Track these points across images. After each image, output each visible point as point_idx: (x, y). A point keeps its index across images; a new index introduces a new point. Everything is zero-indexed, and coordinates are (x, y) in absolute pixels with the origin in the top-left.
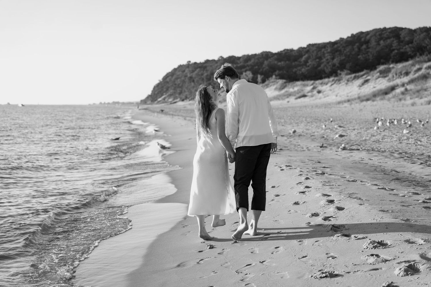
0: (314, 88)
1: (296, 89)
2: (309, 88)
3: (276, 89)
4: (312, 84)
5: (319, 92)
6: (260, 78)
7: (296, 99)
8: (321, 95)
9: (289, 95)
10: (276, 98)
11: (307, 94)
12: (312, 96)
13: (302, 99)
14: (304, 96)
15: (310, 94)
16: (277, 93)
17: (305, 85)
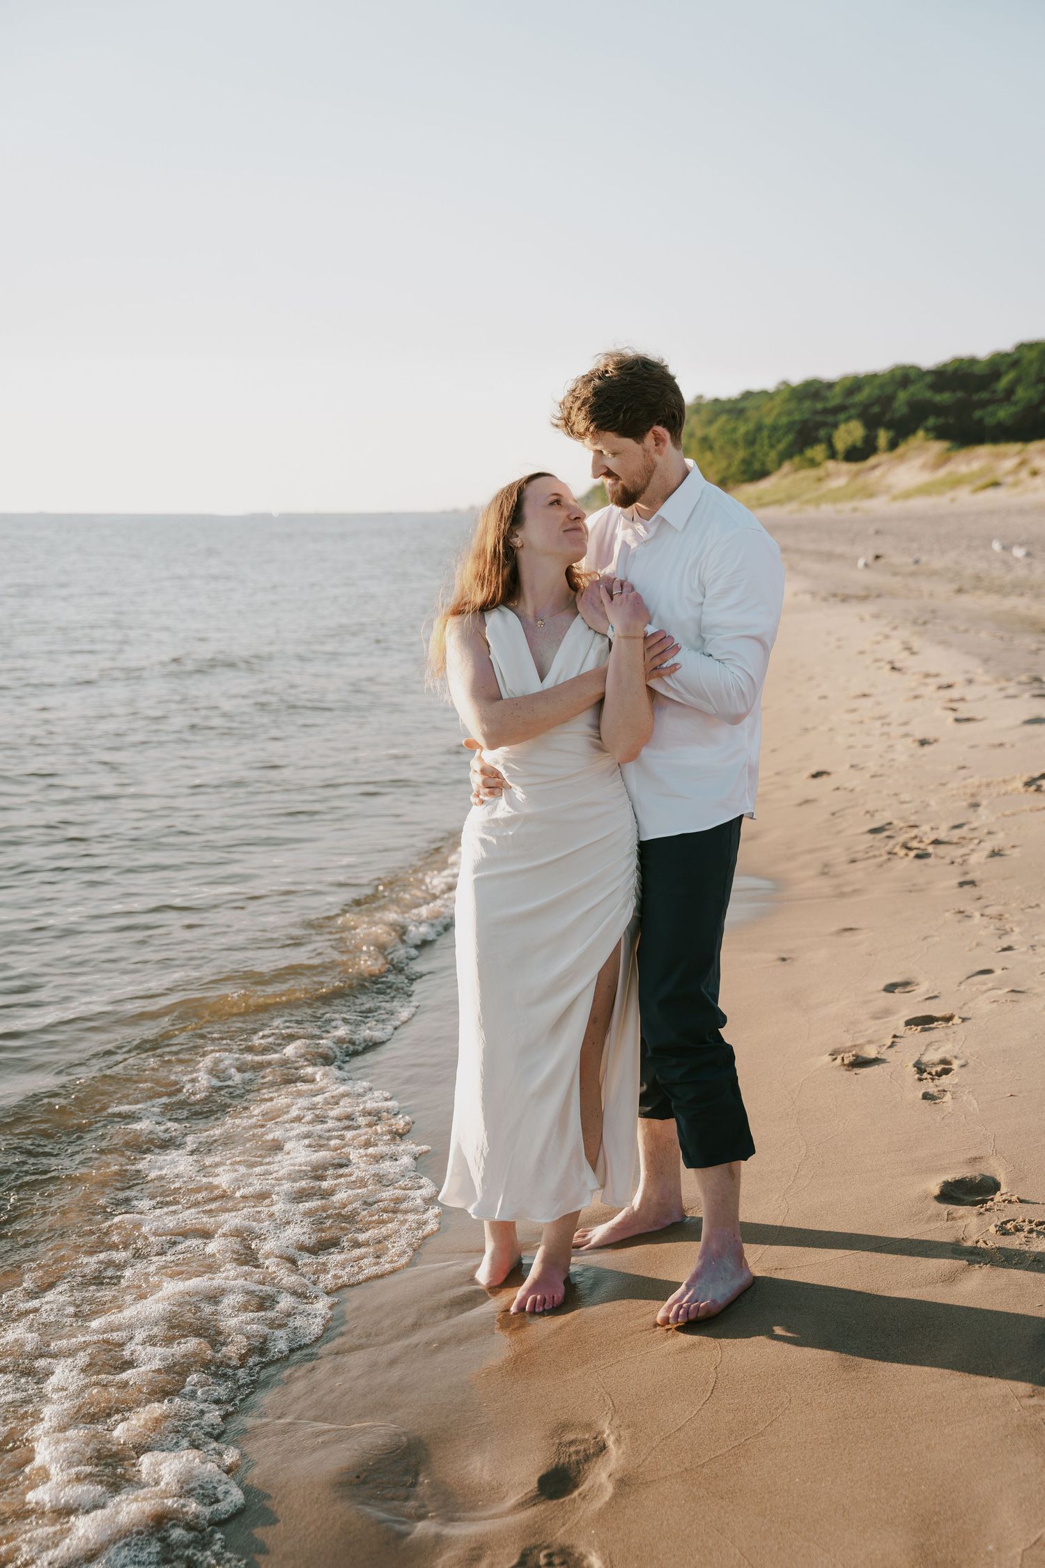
0: (1023, 463)
1: (976, 465)
2: (1010, 463)
3: (924, 467)
4: (1019, 453)
5: (1035, 473)
6: (883, 437)
7: (975, 491)
8: (1038, 481)
9: (956, 482)
10: (924, 490)
11: (1000, 479)
12: (1016, 484)
13: (990, 494)
14: (996, 484)
15: (1010, 479)
16: (925, 477)
17: (999, 457)
